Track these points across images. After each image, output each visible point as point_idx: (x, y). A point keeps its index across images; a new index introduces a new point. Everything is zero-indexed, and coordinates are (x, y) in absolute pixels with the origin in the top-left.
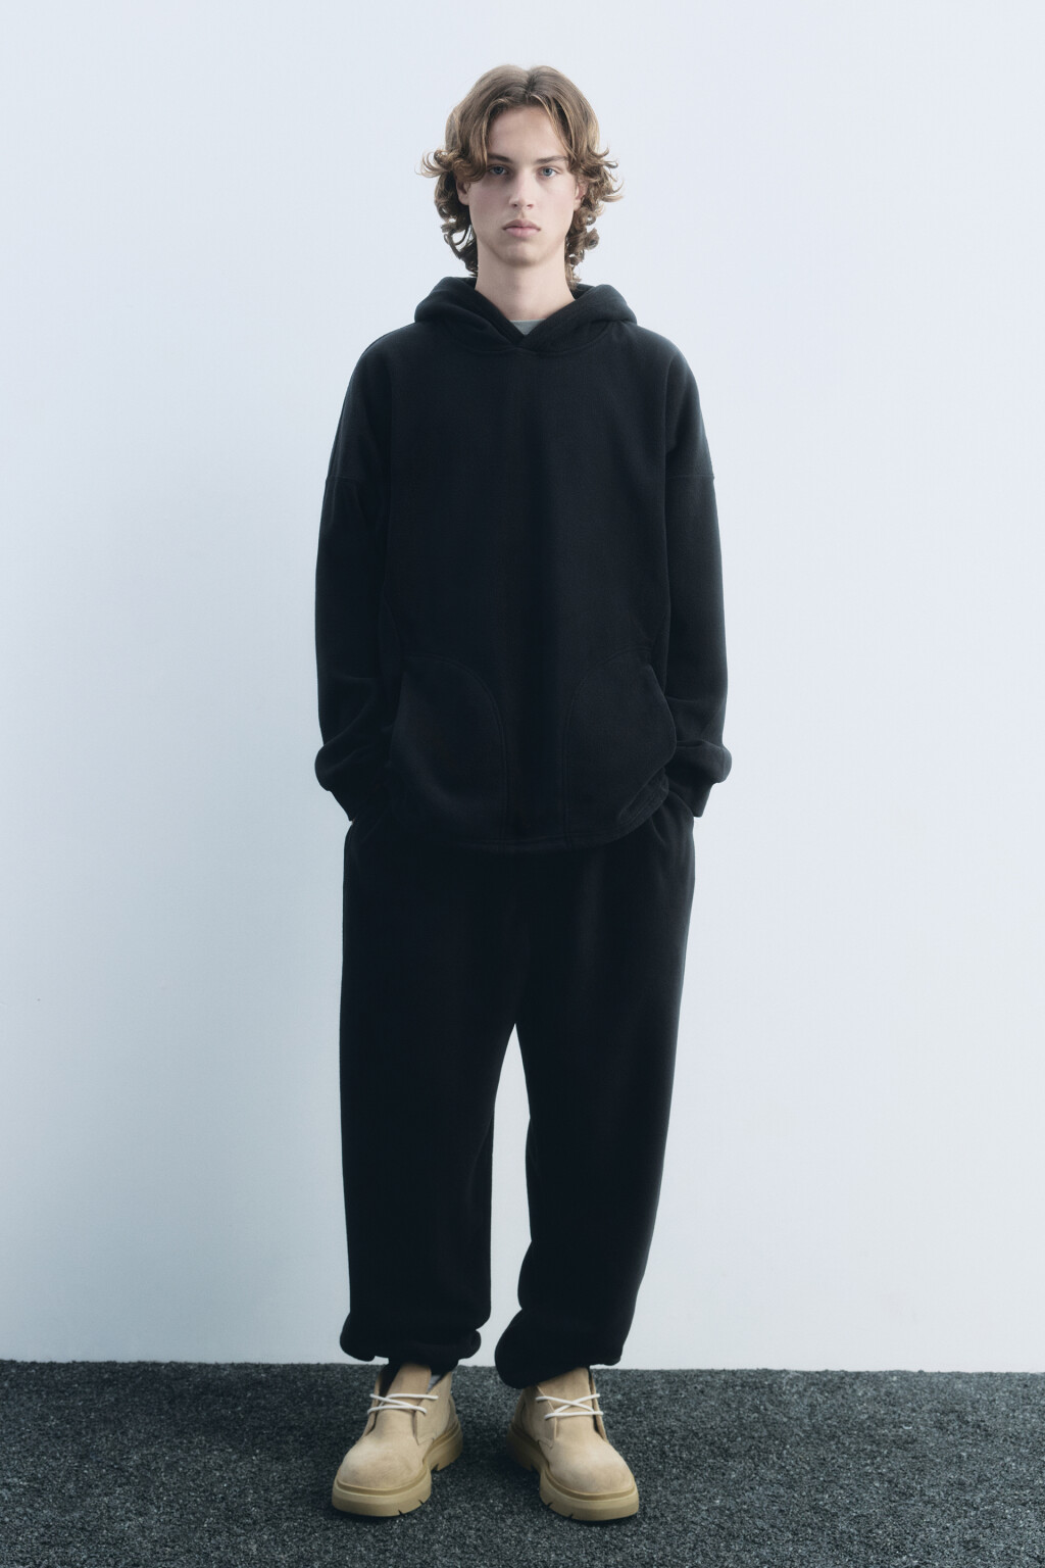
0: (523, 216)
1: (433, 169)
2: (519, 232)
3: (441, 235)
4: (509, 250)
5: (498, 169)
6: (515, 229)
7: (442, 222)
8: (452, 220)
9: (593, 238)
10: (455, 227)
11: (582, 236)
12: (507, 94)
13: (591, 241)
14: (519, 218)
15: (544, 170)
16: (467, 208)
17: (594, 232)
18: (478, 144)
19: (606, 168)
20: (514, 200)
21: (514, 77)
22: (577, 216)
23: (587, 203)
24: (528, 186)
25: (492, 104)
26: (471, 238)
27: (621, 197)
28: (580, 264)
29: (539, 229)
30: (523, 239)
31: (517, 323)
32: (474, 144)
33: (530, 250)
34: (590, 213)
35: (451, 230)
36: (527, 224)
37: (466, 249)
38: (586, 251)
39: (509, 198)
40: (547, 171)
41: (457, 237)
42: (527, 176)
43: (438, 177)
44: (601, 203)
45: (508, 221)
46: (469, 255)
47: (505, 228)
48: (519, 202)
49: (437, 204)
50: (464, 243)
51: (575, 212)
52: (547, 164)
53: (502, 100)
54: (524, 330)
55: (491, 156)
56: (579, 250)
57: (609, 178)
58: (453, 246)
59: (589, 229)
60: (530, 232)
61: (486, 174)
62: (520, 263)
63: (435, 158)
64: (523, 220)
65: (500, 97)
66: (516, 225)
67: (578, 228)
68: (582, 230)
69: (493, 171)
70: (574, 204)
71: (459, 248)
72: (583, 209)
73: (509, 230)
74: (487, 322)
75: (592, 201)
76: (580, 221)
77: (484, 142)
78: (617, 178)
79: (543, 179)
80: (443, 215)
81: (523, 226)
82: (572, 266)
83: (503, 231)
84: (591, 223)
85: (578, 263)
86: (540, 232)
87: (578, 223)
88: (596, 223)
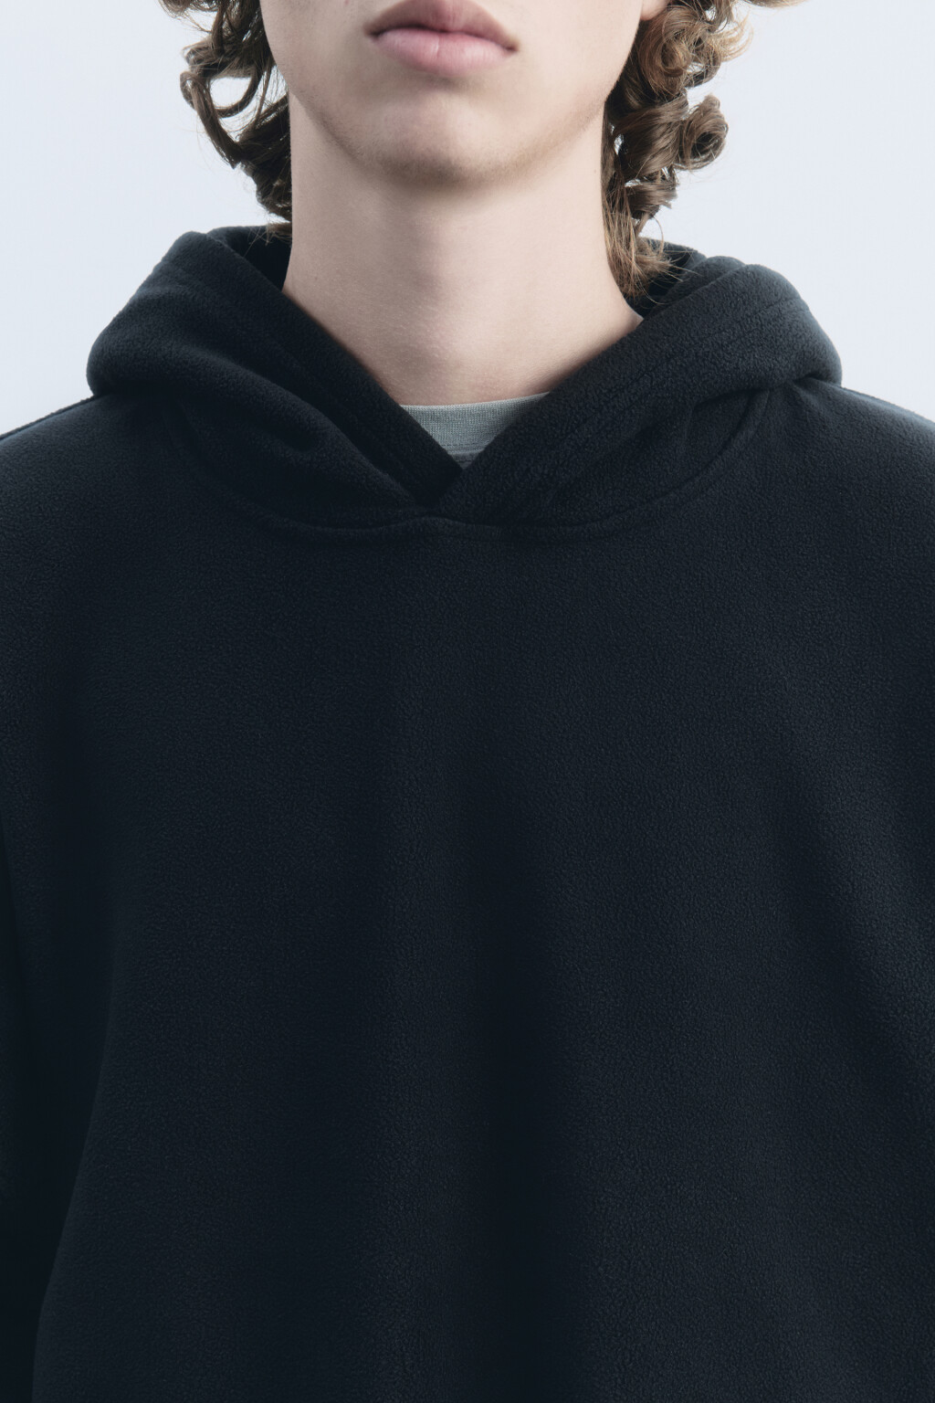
2: (430, 47)
6: (419, 32)
9: (707, 126)
13: (701, 140)
17: (708, 108)
29: (510, 48)
31: (434, 416)
36: (461, 22)
38: (682, 176)
47: (377, 30)
51: (645, 27)
54: (457, 442)
56: (657, 164)
58: (211, 118)
66: (419, 19)
67: (656, 82)
68: (667, 94)
71: (235, 127)
73: (393, 37)
74: (323, 421)
81: (451, 25)
82: (637, 222)
83: (369, 43)
84: (699, 79)
85: (656, 209)
86: (513, 60)
87: (659, 63)
88: (715, 79)
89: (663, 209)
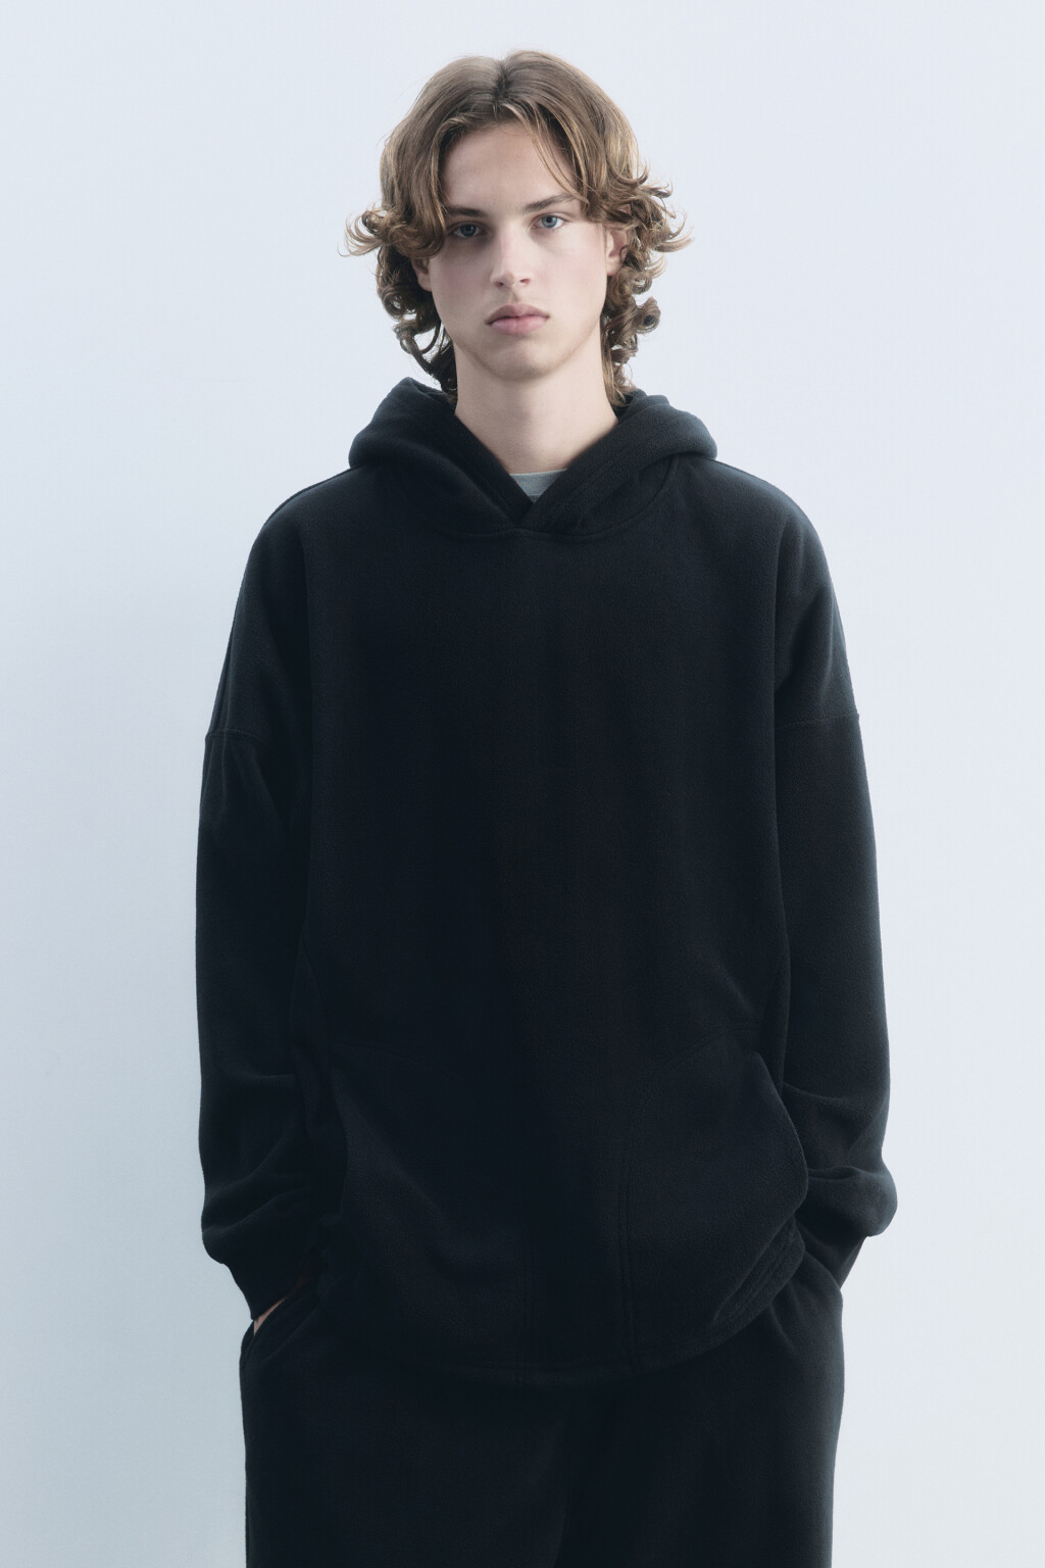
0: (516, 299)
1: (366, 240)
2: (513, 325)
3: (394, 342)
4: (500, 357)
5: (468, 229)
6: (507, 320)
7: (392, 322)
8: (410, 317)
9: (650, 312)
10: (415, 326)
11: (629, 315)
12: (464, 109)
13: (648, 318)
14: (509, 302)
15: (543, 220)
16: (429, 295)
17: (650, 303)
18: (425, 198)
19: (655, 198)
20: (496, 276)
21: (471, 79)
22: (614, 284)
23: (631, 260)
24: (517, 248)
25: (441, 130)
26: (446, 342)
27: (689, 241)
28: (631, 360)
29: (547, 317)
30: (521, 336)
32: (419, 197)
33: (537, 352)
34: (637, 275)
35: (408, 333)
36: (524, 312)
37: (438, 357)
38: (639, 336)
39: (490, 273)
40: (549, 220)
41: (423, 340)
42: (514, 235)
43: (377, 251)
44: (654, 256)
45: (491, 311)
46: (444, 366)
47: (490, 322)
48: (504, 278)
49: (382, 293)
50: (435, 350)
51: (610, 278)
52: (544, 211)
53: (456, 119)
54: (533, 490)
55: (450, 211)
56: (627, 337)
57: (664, 214)
58: (418, 355)
59: (640, 300)
60: (533, 322)
61: (447, 242)
62: (525, 375)
63: (365, 223)
64: (516, 306)
65: (452, 115)
66: (506, 315)
67: (618, 301)
68: (626, 302)
69: (459, 233)
70: (606, 264)
71: (429, 357)
72: (626, 270)
73: (498, 324)
74: (467, 480)
75: (638, 255)
76: (622, 291)
77: (435, 194)
78: (676, 212)
79: (542, 234)
80: (392, 310)
81: (520, 315)
82: (618, 364)
83: (487, 327)
84: (643, 290)
85: (628, 359)
86: (549, 322)
87: (618, 293)
88: (651, 288)
89: (631, 358)
